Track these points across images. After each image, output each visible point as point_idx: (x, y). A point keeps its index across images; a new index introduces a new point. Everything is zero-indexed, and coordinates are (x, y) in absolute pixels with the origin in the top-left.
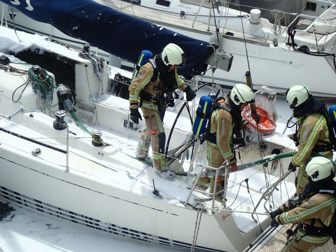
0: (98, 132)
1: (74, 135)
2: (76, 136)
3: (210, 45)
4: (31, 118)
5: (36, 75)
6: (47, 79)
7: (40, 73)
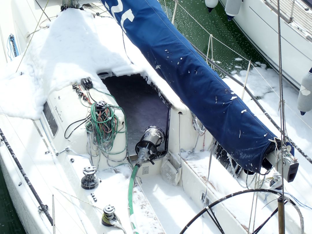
0: (109, 208)
1: (93, 201)
2: (95, 204)
3: (273, 140)
4: (70, 163)
5: (97, 113)
6: (108, 121)
7: (102, 111)
